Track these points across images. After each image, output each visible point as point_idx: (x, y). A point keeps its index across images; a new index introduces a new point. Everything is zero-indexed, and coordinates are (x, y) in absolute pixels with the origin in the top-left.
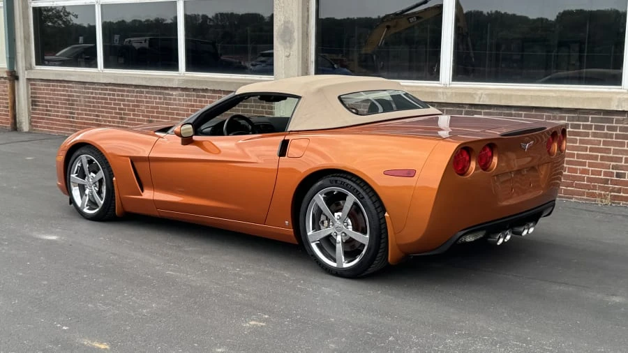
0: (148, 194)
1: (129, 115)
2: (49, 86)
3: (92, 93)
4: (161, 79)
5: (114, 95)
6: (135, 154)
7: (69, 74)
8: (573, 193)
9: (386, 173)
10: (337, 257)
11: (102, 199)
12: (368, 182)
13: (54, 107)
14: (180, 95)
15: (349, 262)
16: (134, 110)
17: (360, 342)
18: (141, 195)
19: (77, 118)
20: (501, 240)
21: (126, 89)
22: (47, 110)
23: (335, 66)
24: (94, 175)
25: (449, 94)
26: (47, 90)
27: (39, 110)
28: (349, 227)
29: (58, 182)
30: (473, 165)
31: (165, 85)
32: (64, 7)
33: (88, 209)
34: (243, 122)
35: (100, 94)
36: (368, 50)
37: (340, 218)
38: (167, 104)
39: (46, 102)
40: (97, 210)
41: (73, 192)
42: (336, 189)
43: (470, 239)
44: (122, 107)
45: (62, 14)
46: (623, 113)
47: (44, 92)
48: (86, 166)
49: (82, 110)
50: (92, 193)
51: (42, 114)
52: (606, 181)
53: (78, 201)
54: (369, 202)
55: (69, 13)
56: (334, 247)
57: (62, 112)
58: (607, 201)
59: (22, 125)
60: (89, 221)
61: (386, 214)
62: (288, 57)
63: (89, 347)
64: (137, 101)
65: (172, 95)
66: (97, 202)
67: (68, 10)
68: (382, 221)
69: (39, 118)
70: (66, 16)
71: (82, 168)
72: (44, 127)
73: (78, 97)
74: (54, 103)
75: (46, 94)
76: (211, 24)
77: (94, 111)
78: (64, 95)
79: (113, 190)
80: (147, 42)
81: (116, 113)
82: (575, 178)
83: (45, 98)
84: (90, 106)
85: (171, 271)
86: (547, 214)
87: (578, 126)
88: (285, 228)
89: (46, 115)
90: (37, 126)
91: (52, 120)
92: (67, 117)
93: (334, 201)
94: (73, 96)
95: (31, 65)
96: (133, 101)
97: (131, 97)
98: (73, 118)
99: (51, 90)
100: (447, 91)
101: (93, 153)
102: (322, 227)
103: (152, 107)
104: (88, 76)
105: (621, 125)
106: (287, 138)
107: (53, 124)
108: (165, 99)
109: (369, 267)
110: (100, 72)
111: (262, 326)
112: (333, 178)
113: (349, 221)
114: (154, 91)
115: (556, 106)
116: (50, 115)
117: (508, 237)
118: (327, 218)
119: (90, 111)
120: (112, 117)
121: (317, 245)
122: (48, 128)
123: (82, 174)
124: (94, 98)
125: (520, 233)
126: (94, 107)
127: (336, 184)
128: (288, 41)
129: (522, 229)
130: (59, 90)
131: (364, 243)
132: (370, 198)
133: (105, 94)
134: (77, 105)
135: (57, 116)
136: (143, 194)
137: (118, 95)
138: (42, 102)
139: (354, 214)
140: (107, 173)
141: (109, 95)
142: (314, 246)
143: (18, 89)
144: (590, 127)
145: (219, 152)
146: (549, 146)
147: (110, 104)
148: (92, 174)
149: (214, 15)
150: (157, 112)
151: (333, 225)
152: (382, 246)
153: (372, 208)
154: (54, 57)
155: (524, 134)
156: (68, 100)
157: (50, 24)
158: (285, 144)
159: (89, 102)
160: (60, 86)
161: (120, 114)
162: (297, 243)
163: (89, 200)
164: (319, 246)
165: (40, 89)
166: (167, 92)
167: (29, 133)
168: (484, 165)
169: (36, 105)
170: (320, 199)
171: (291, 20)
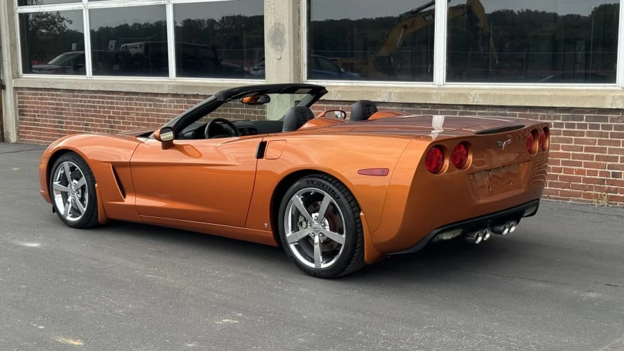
0: (130, 200)
1: (119, 123)
2: (37, 94)
3: (81, 101)
4: (151, 85)
5: (103, 103)
6: (116, 160)
7: (58, 82)
8: (570, 194)
9: (361, 172)
10: (315, 258)
11: (84, 206)
12: (344, 182)
13: (42, 116)
14: (170, 102)
15: (327, 263)
16: (124, 118)
17: (329, 337)
18: (123, 201)
19: (66, 127)
20: (480, 239)
21: (115, 96)
22: (35, 120)
23: (342, 70)
24: (76, 182)
25: (443, 95)
26: (35, 99)
27: (27, 120)
28: (326, 227)
29: (41, 190)
30: (447, 162)
31: (156, 91)
32: (58, 12)
33: (72, 217)
34: (225, 126)
35: (89, 102)
36: (383, 52)
37: (317, 219)
38: (157, 111)
39: (34, 111)
40: (80, 217)
41: (56, 199)
42: (313, 190)
43: (447, 236)
44: (112, 114)
45: (56, 20)
46: (617, 111)
47: (32, 101)
48: (69, 174)
49: (70, 119)
50: (74, 200)
51: (30, 124)
52: (602, 182)
53: (61, 209)
54: (345, 202)
55: (63, 19)
56: (312, 248)
57: (50, 121)
58: (605, 202)
59: (10, 137)
60: (72, 229)
61: (361, 214)
62: (280, 59)
63: (63, 344)
64: (127, 109)
65: (163, 101)
66: (80, 210)
67: (62, 16)
68: (358, 221)
69: (26, 128)
70: (60, 22)
71: (64, 175)
72: (32, 138)
73: (67, 105)
74: (42, 112)
75: (34, 103)
76: (218, 28)
77: (83, 120)
78: (53, 104)
79: (96, 196)
80: (143, 47)
81: (105, 122)
82: (572, 179)
83: (33, 107)
84: (79, 115)
85: (150, 274)
86: (529, 214)
87: (572, 126)
88: (264, 230)
89: (34, 125)
90: (24, 137)
91: (41, 130)
92: (56, 127)
93: (312, 202)
94: (61, 105)
95: (18, 73)
96: (123, 109)
97: (121, 105)
98: (62, 127)
99: (39, 99)
100: (440, 92)
101: (75, 160)
102: (300, 228)
103: (142, 115)
104: (77, 83)
105: (615, 124)
106: (265, 140)
107: (41, 134)
108: (155, 105)
109: (346, 267)
110: (89, 79)
111: (235, 323)
112: (309, 179)
113: (326, 221)
114: (144, 97)
115: (550, 105)
116: (38, 125)
117: (488, 236)
118: (305, 220)
119: (79, 119)
120: (101, 126)
121: (296, 246)
122: (36, 138)
123: (64, 181)
124: (82, 106)
125: (501, 233)
126: (83, 115)
127: (312, 184)
128: (279, 44)
129: (502, 228)
130: (48, 99)
131: (340, 242)
132: (346, 197)
133: (94, 102)
134: (65, 114)
135: (46, 126)
136: (125, 200)
137: (107, 103)
138: (30, 111)
139: (331, 215)
140: (89, 180)
141: (98, 102)
142: (292, 247)
143: (5, 98)
144: (584, 126)
145: (200, 156)
146: (529, 144)
147: (100, 112)
148: (75, 181)
149: (221, 18)
150: (148, 120)
151: (311, 226)
152: (359, 245)
153: (348, 207)
154: (46, 66)
155: (502, 131)
156: (57, 109)
157: (43, 31)
158: (263, 146)
159: (78, 110)
160: (48, 95)
161: (110, 122)
162: (277, 245)
163: (72, 207)
164: (298, 247)
165: (28, 98)
166: (158, 98)
167: (16, 143)
168: (459, 163)
169: (23, 115)
170: (298, 200)
171: (282, 21)
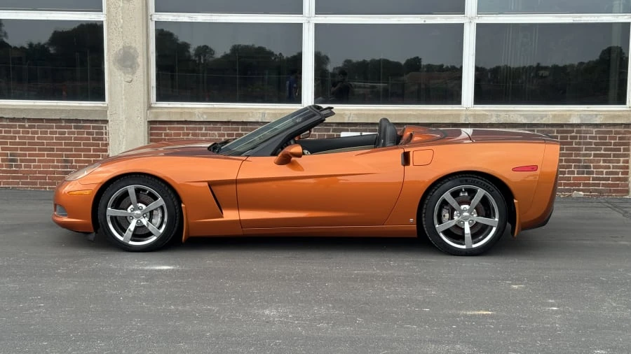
0: (230, 215)
11: (158, 228)
12: (501, 178)
28: (474, 215)
40: (152, 240)
41: (110, 227)
42: (464, 187)
48: (134, 197)
61: (515, 201)
62: (130, 82)
66: (154, 231)
88: (409, 225)
102: (443, 219)
106: (406, 150)
113: (475, 211)
118: (448, 212)
121: (445, 234)
127: (466, 182)
128: (129, 67)
131: (492, 225)
136: (222, 216)
142: (441, 235)
148: (140, 205)
162: (416, 236)
171: (133, 45)
